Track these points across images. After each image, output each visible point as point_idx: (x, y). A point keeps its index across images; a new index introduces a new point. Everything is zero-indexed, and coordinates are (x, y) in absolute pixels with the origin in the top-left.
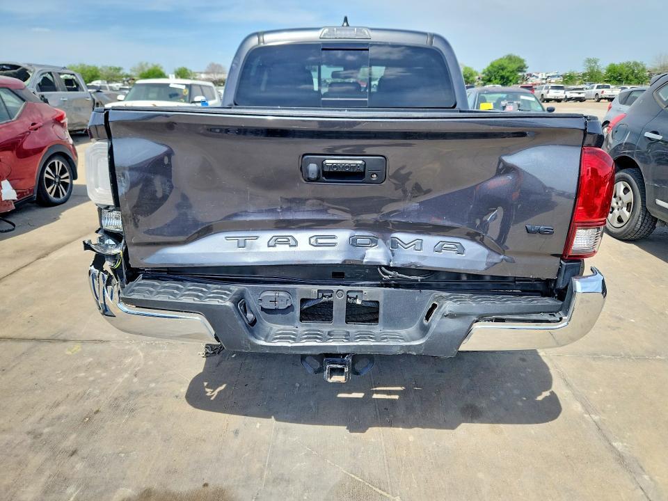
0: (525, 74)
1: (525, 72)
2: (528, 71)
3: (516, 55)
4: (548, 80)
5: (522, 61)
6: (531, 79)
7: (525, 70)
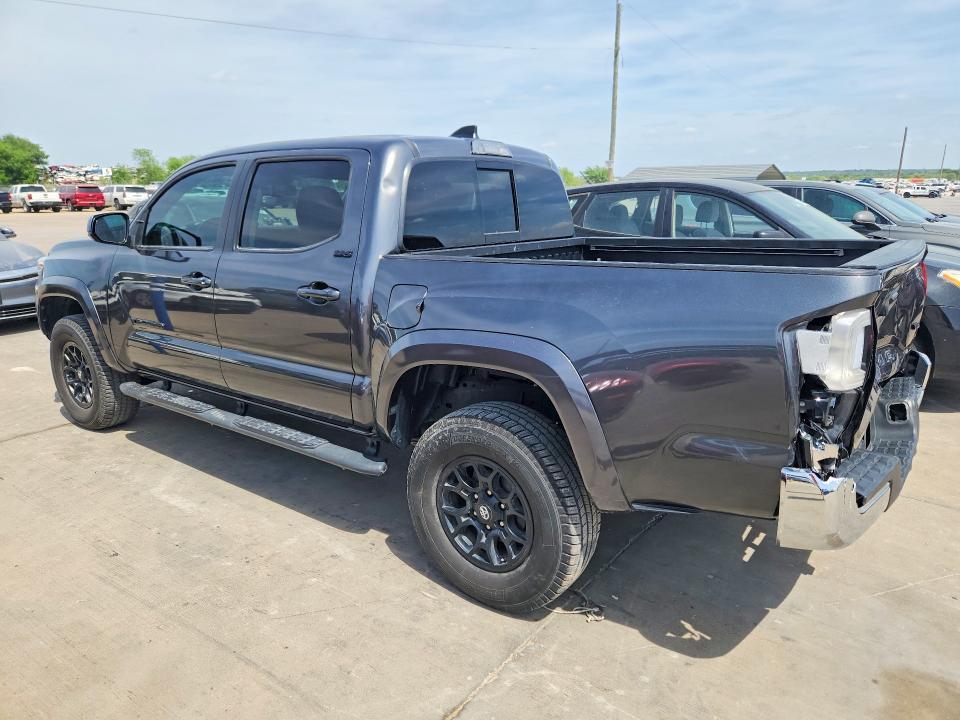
0: (47, 167)
1: (46, 163)
2: (51, 162)
3: (22, 137)
4: (88, 176)
5: (36, 147)
6: (60, 174)
7: (45, 160)
